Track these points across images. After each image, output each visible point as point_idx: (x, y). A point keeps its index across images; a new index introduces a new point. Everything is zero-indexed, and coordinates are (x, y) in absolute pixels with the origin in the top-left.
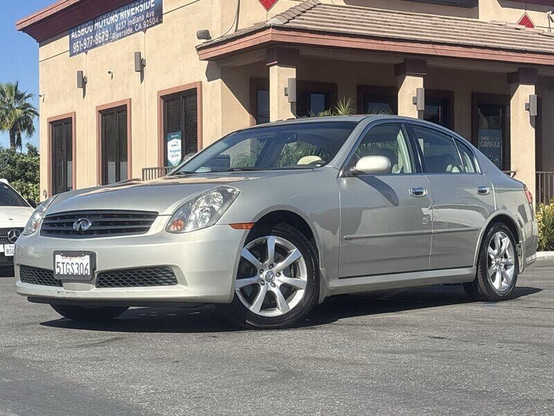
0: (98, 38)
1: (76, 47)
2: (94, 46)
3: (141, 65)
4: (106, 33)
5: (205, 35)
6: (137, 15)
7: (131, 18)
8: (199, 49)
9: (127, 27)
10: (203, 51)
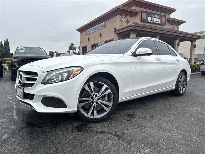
0: (92, 31)
1: (87, 33)
2: (91, 33)
3: (101, 36)
4: (93, 30)
5: (115, 29)
6: (100, 26)
7: (99, 27)
8: (114, 32)
9: (98, 29)
10: (115, 32)
